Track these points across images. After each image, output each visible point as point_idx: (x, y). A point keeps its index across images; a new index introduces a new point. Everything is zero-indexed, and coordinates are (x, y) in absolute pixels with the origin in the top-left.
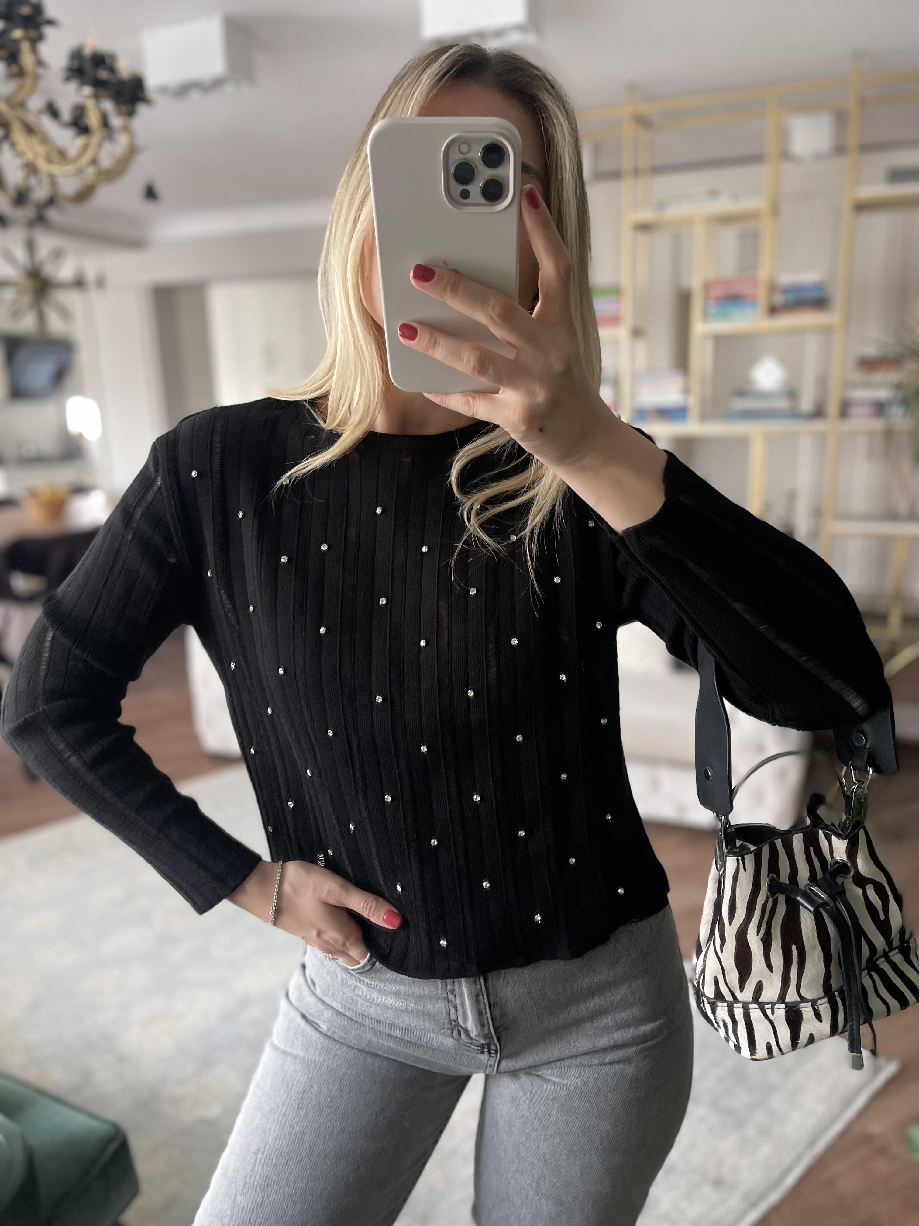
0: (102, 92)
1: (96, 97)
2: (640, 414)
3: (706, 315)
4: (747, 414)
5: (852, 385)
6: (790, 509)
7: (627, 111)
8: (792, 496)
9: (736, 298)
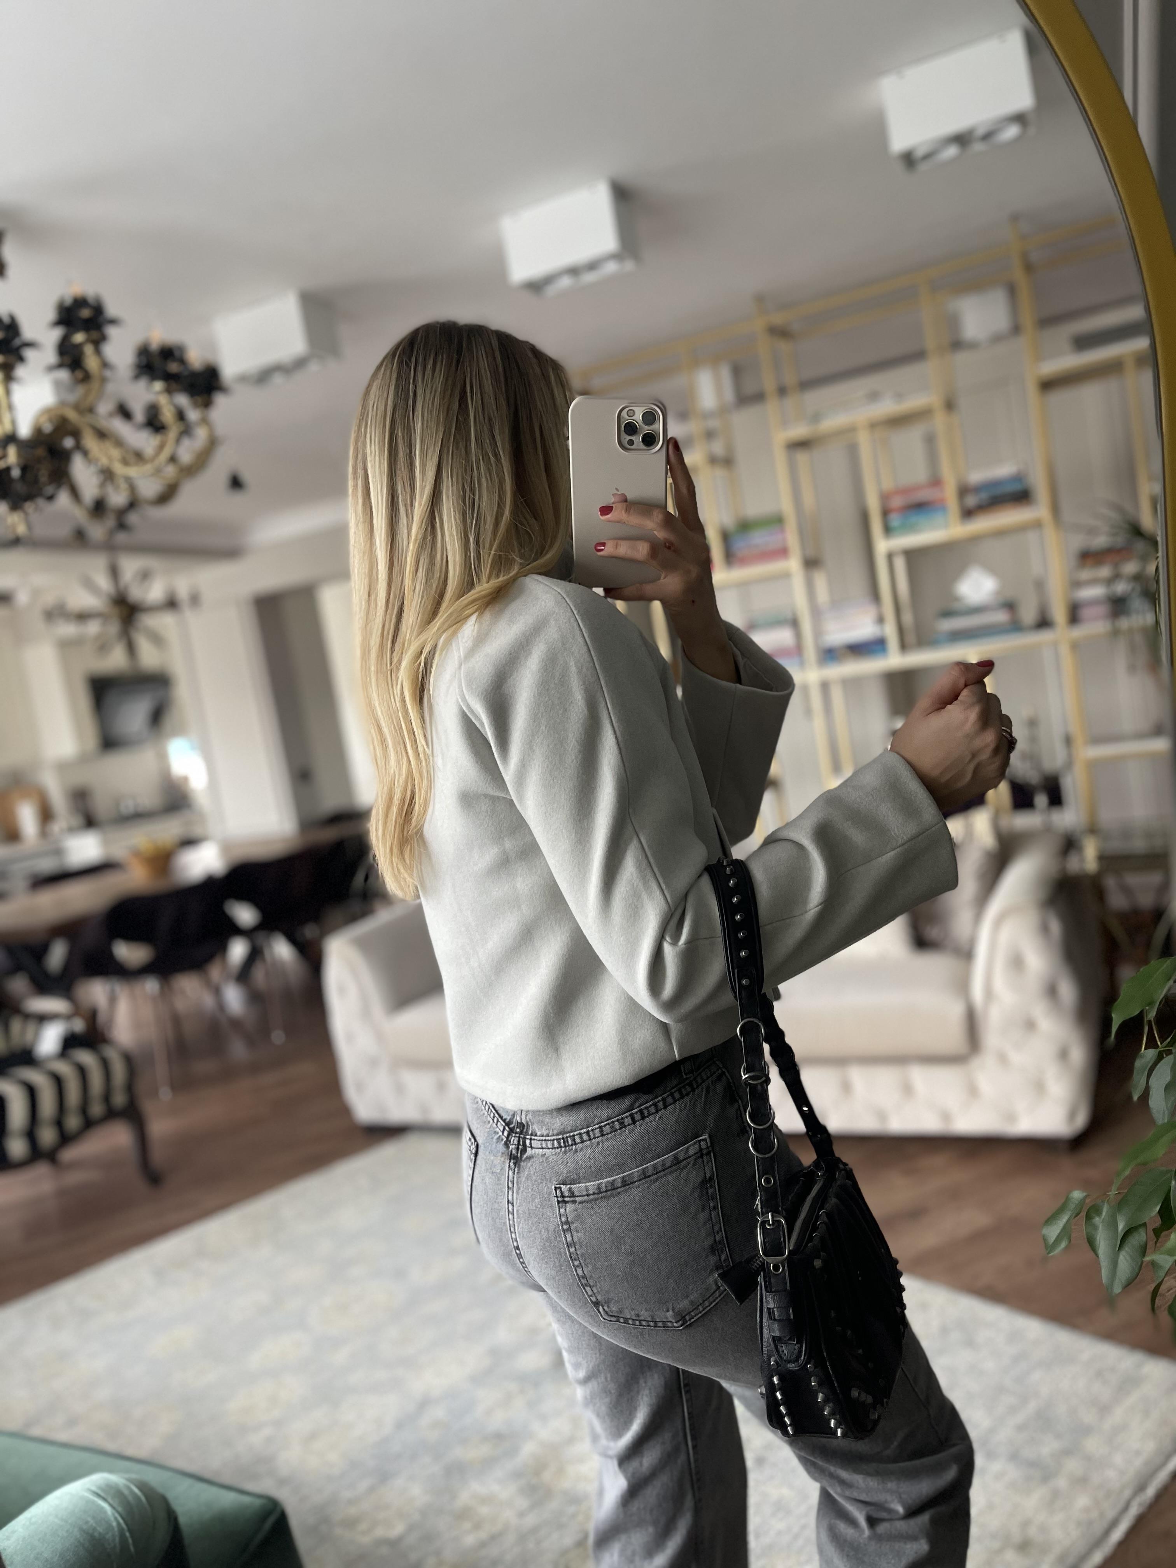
0: (174, 385)
1: (169, 391)
2: (830, 655)
3: (888, 530)
4: (957, 636)
5: (1079, 584)
6: (1033, 740)
7: (760, 324)
8: (1032, 723)
9: (920, 507)
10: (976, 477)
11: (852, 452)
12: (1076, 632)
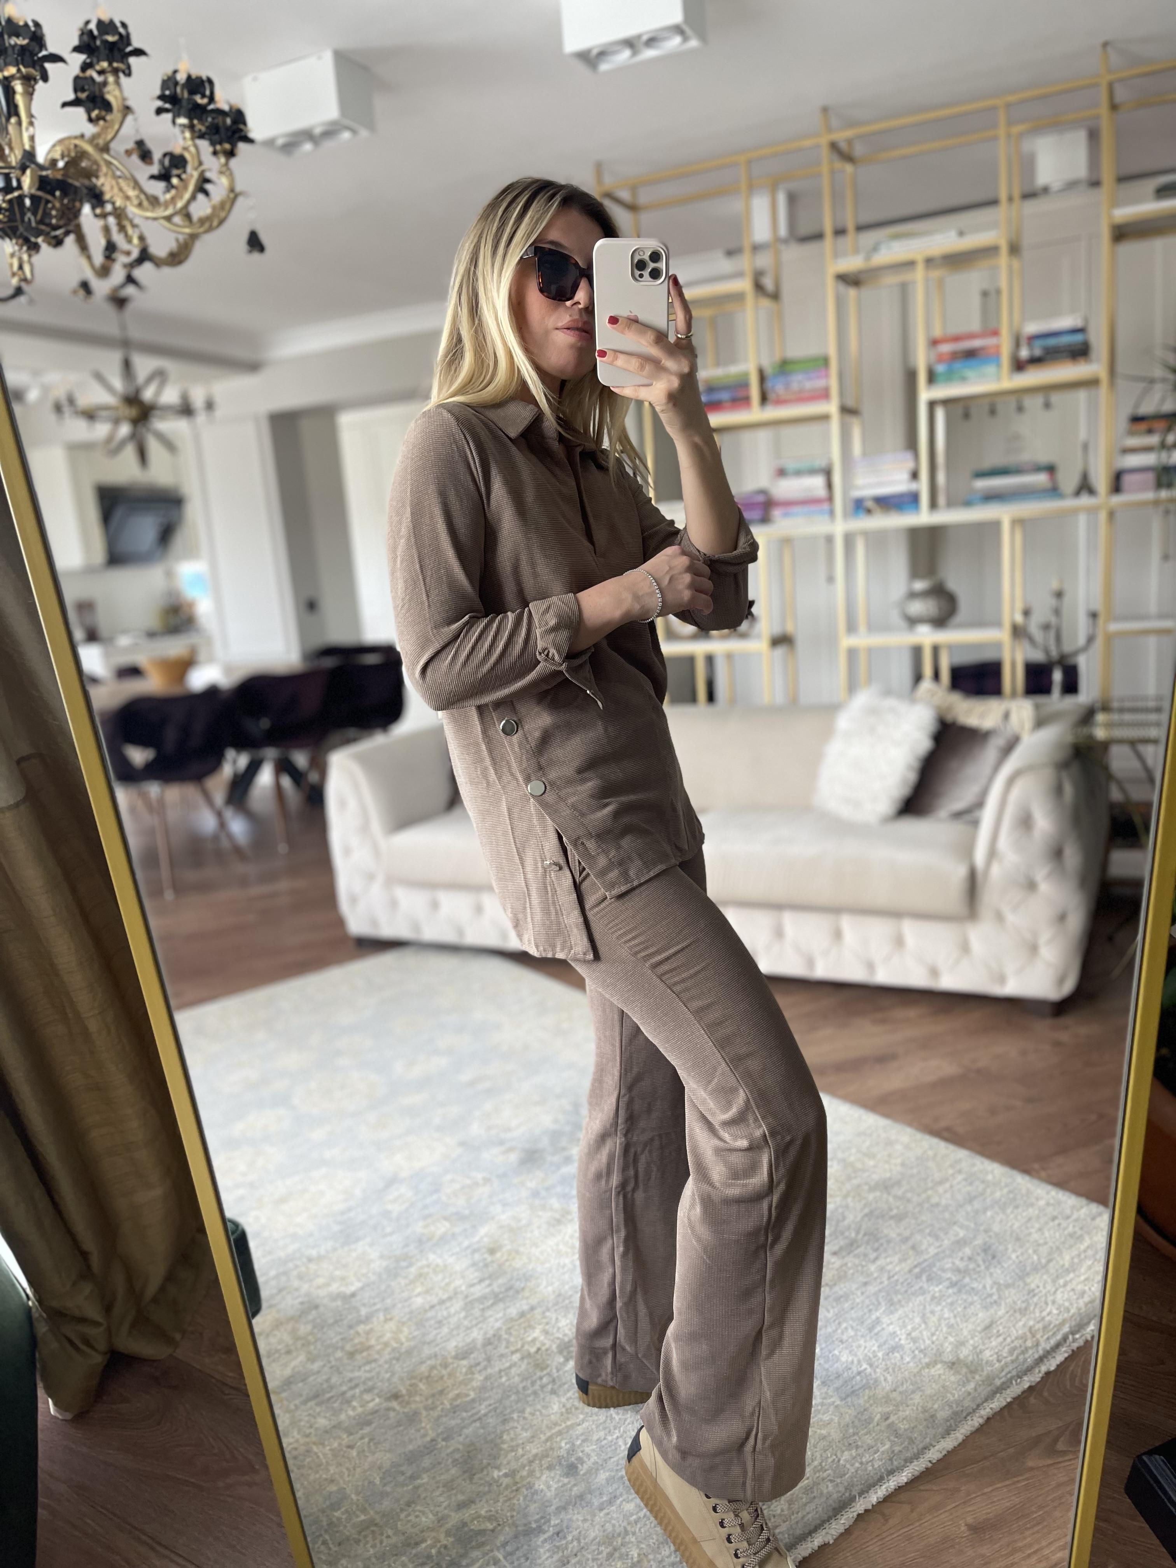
0: (197, 124)
1: (192, 133)
2: (859, 506)
3: (932, 378)
4: (991, 497)
5: (1127, 451)
6: (1057, 612)
7: (824, 140)
8: (1059, 595)
9: (970, 354)
10: (1033, 328)
11: (904, 290)
12: (1116, 499)
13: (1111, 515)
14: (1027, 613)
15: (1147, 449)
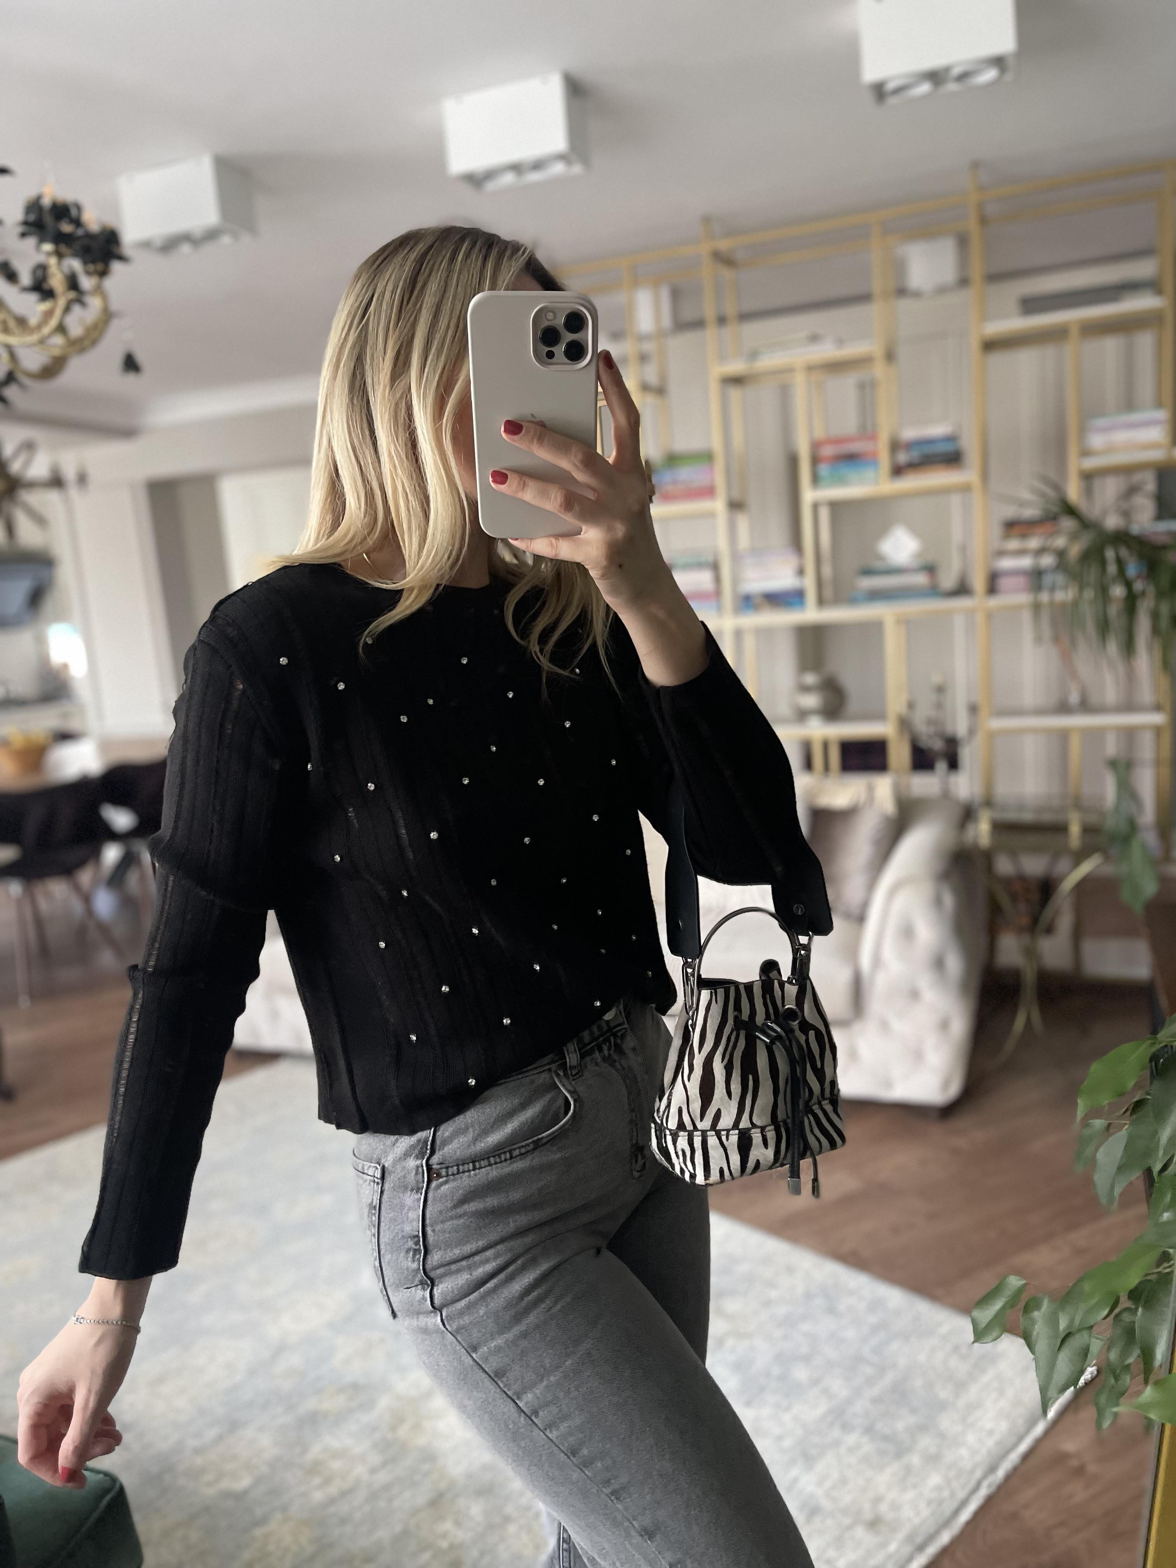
0: (65, 249)
1: (60, 255)
2: (746, 602)
3: (816, 480)
4: (875, 596)
5: (1001, 553)
6: (939, 706)
7: (705, 248)
8: (940, 689)
9: (851, 459)
10: (909, 434)
11: (785, 393)
12: (994, 602)
13: (990, 616)
14: (911, 705)
15: (1021, 552)
